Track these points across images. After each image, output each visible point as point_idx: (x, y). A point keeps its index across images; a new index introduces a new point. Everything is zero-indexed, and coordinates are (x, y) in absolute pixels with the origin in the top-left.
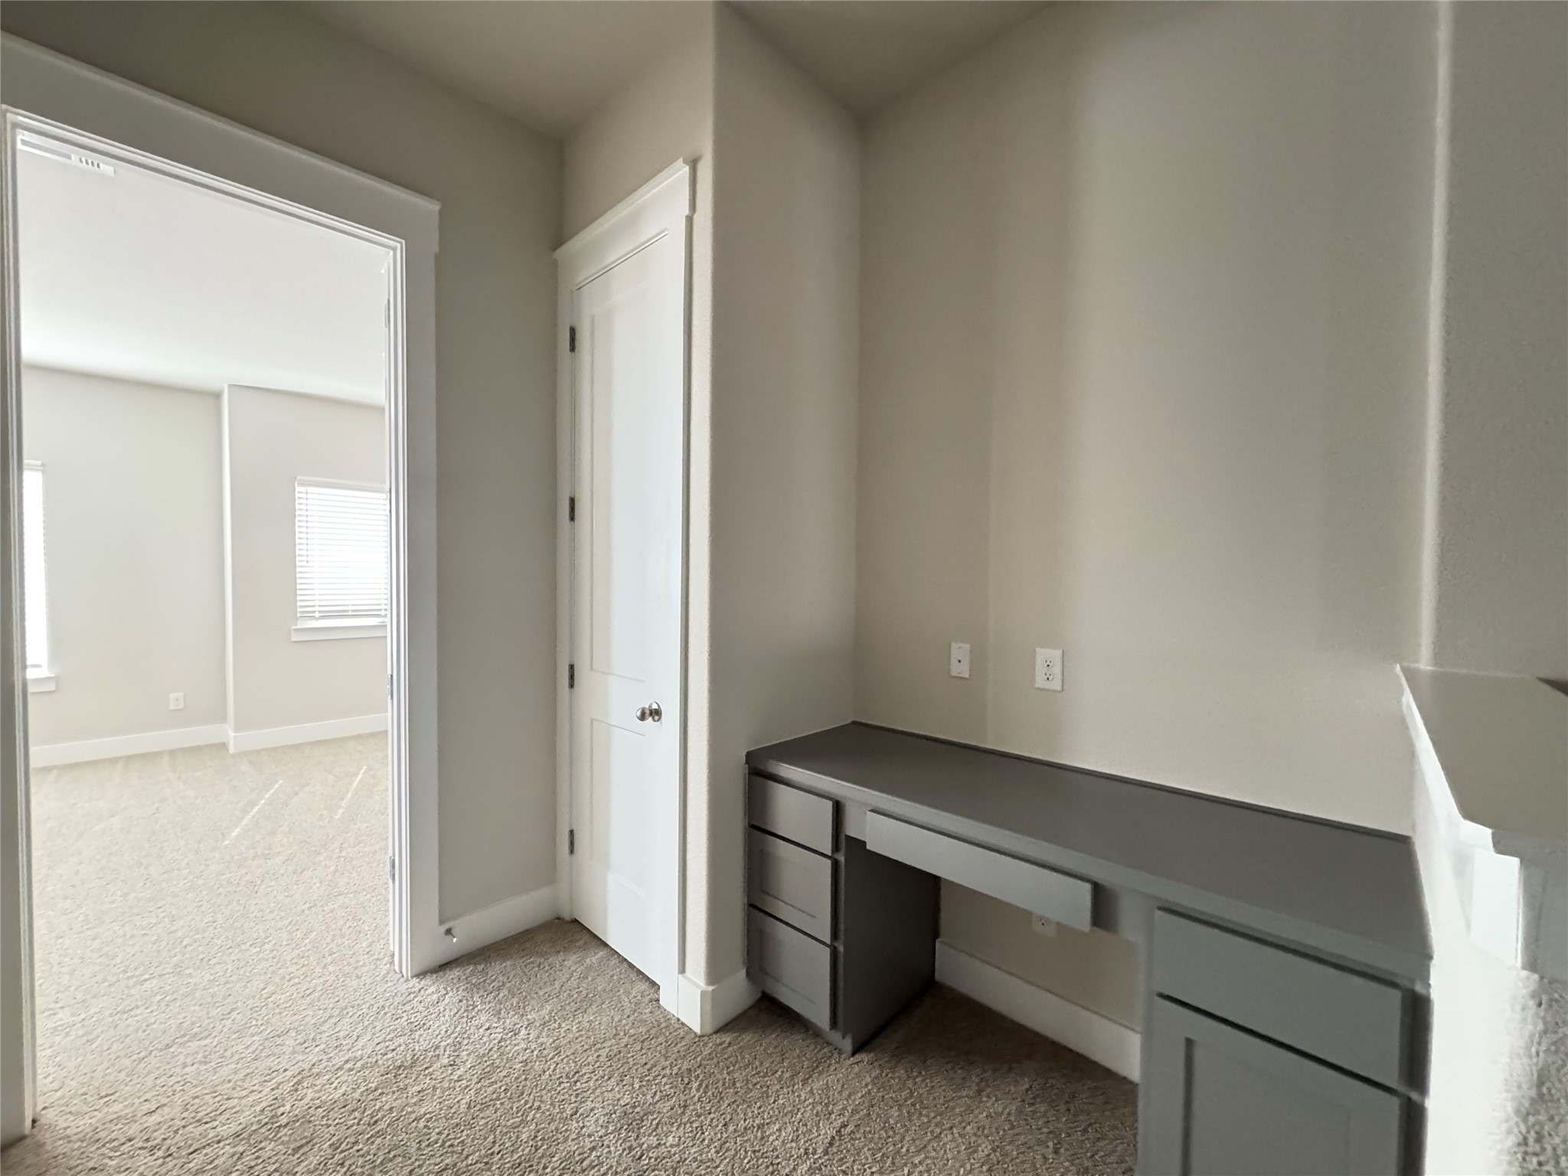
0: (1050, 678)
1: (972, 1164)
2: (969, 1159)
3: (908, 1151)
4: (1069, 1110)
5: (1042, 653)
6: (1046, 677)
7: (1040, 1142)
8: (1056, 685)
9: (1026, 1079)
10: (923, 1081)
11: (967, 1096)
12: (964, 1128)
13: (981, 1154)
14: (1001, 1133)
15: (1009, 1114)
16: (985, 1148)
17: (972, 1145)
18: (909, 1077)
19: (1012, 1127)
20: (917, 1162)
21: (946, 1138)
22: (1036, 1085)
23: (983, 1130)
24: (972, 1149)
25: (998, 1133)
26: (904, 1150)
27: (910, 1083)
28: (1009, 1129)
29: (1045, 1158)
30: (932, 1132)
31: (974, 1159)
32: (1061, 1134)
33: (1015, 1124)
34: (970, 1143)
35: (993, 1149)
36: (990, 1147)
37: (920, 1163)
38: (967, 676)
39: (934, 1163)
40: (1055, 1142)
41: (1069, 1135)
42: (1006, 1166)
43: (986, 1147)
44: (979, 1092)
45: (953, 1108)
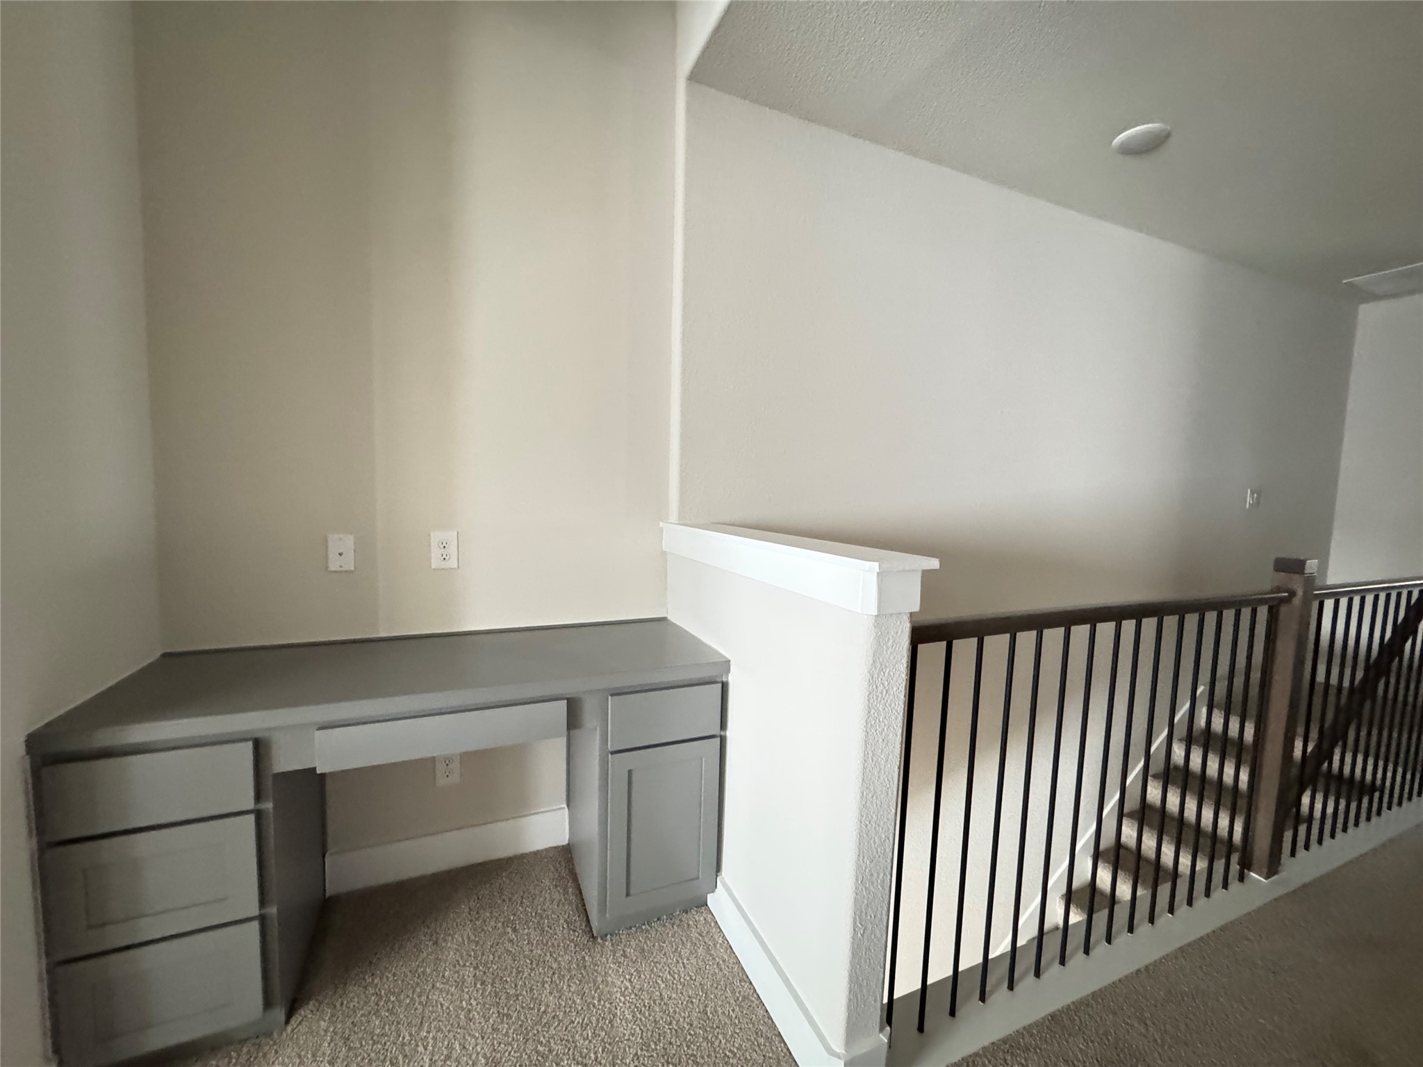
0: (447, 558)
1: (467, 993)
2: (463, 991)
3: (411, 1035)
4: (504, 900)
5: (436, 537)
6: (443, 558)
7: (501, 936)
8: (453, 563)
9: (463, 906)
10: (381, 978)
11: (428, 955)
12: (443, 976)
13: (470, 980)
14: (472, 954)
15: (469, 938)
16: (468, 973)
17: (458, 980)
18: (365, 988)
19: (477, 943)
20: (425, 1034)
21: (434, 997)
22: (472, 904)
23: (459, 964)
24: (460, 984)
25: (470, 956)
26: (407, 1037)
27: (371, 990)
28: (476, 947)
29: (511, 941)
30: (420, 1003)
31: (467, 987)
32: (510, 919)
33: (477, 939)
34: (456, 981)
35: (476, 968)
36: (472, 969)
37: (428, 1032)
38: (353, 569)
39: (439, 1021)
40: (510, 925)
41: (514, 915)
42: (491, 970)
43: (469, 971)
44: (436, 943)
45: (424, 973)
